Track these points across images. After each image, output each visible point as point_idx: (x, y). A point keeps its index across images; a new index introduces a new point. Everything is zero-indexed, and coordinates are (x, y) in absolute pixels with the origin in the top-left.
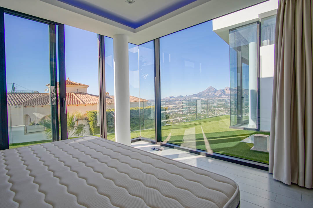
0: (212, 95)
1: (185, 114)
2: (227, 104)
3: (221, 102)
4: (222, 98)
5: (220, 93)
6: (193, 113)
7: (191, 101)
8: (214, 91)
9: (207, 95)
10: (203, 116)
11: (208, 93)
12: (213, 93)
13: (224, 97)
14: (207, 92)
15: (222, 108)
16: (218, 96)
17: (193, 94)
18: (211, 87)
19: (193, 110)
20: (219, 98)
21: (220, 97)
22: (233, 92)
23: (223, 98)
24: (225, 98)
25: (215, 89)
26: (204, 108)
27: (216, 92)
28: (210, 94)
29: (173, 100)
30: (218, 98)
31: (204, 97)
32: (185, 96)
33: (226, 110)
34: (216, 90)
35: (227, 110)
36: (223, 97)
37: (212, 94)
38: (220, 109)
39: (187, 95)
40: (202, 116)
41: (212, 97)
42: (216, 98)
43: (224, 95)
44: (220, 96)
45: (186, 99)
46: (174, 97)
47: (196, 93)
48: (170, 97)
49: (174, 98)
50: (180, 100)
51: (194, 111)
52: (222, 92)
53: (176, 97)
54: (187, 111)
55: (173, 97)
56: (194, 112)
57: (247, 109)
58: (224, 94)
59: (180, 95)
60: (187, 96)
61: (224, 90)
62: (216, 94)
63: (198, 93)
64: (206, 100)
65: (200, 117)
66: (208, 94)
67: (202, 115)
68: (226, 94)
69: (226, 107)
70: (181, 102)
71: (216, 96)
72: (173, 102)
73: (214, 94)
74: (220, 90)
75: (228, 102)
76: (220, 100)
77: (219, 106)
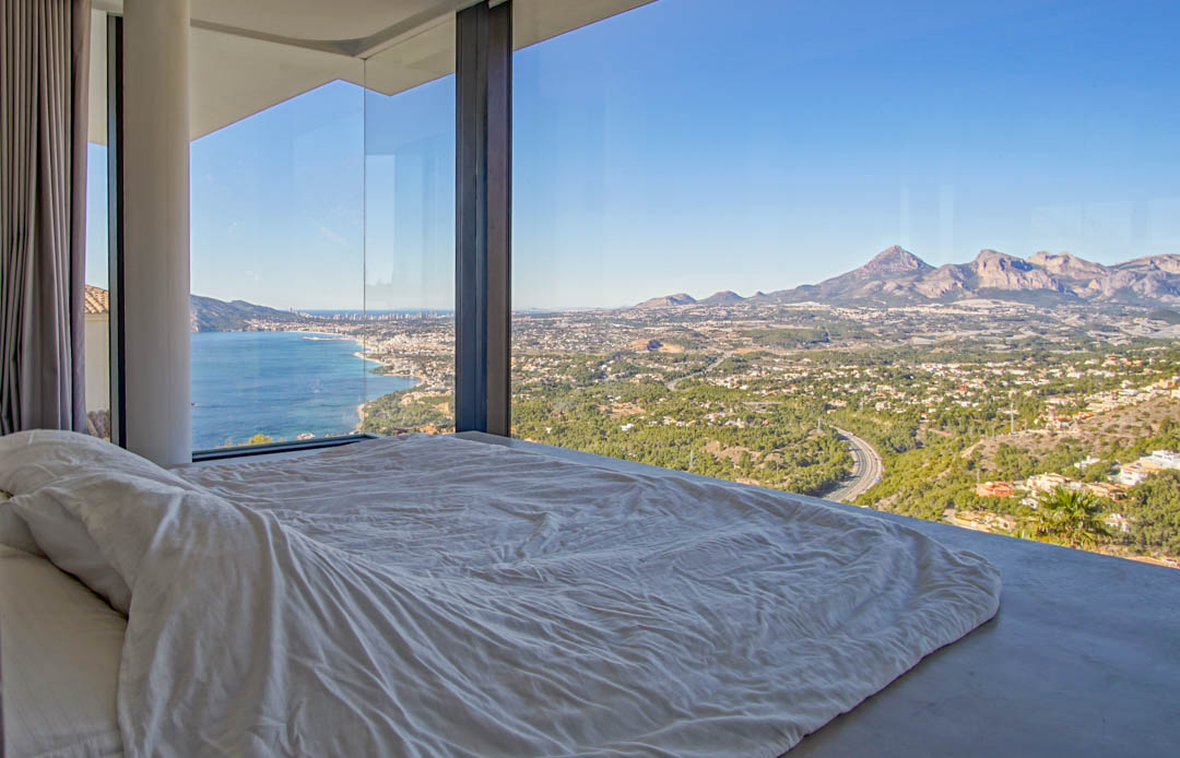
0: (899, 293)
1: (744, 387)
2: (984, 342)
3: (950, 332)
4: (956, 312)
5: (946, 285)
6: (787, 385)
7: (781, 322)
8: (911, 273)
9: (872, 292)
10: (844, 403)
11: (877, 282)
12: (905, 283)
13: (970, 303)
14: (876, 277)
15: (953, 366)
16: (933, 300)
17: (794, 287)
18: (897, 249)
19: (788, 371)
20: (941, 311)
21: (948, 307)
22: (1024, 278)
23: (961, 308)
24: (976, 310)
25: (920, 262)
26: (851, 362)
27: (925, 278)
28: (890, 286)
29: (684, 316)
30: (934, 310)
31: (858, 301)
32: (754, 294)
33: (974, 375)
34: (922, 270)
35: (981, 377)
36: (961, 303)
37: (900, 287)
38: (940, 366)
39: (765, 292)
40: (837, 403)
41: (902, 301)
42: (925, 310)
43: (969, 293)
44: (947, 298)
45: (754, 308)
46: (694, 301)
47: (813, 284)
48: (671, 299)
49: (691, 306)
50: (724, 313)
51: (795, 376)
52: (961, 276)
53: (706, 301)
54: (755, 373)
55: (688, 299)
56: (794, 382)
57: (1098, 373)
58: (966, 287)
59: (723, 290)
60: (760, 293)
61: (974, 269)
62: (925, 288)
63: (826, 282)
64: (866, 317)
65: (828, 407)
66: (880, 287)
67: (836, 396)
68: (985, 289)
69: (980, 362)
70: (726, 326)
71: (925, 300)
72: (684, 324)
73: (911, 289)
74: (945, 267)
75: (993, 335)
76: (945, 321)
77: (938, 350)
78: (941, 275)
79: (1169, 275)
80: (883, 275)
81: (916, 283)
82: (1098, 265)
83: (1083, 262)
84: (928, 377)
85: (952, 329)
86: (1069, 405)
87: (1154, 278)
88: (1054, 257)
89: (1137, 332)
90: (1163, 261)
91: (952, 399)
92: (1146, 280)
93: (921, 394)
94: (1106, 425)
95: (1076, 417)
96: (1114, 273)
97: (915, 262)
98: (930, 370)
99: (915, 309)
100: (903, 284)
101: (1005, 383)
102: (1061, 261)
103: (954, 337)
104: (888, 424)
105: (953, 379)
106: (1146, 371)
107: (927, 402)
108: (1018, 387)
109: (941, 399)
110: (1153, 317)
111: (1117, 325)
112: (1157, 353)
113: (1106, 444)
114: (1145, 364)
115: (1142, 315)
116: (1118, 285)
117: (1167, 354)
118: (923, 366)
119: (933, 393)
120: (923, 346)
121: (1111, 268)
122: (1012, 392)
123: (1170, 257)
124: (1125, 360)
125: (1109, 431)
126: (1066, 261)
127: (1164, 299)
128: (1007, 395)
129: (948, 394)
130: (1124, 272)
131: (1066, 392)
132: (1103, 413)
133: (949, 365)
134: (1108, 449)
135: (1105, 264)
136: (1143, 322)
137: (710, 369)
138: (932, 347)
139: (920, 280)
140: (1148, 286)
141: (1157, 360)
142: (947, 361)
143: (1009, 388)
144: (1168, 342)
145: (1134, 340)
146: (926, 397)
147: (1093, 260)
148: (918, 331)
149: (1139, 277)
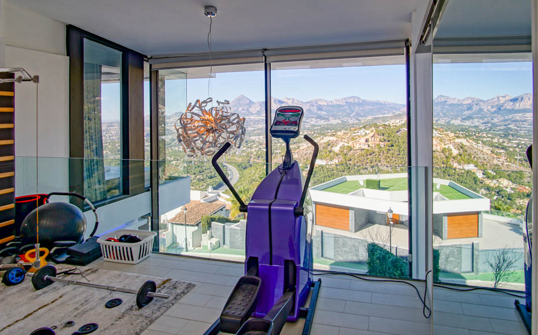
0: (243, 112)
3: (260, 125)
5: (258, 109)
8: (247, 104)
11: (236, 108)
14: (236, 106)
16: (255, 114)
18: (242, 96)
20: (257, 118)
21: (259, 116)
25: (250, 100)
27: (252, 106)
28: (240, 109)
30: (255, 118)
34: (251, 103)
37: (243, 110)
38: (257, 137)
41: (244, 115)
42: (252, 117)
44: (259, 113)
62: (251, 110)
66: (237, 110)
71: (252, 114)
73: (247, 110)
74: (258, 102)
76: (258, 121)
77: (256, 132)
78: (257, 105)
79: (320, 105)
80: (238, 105)
81: (249, 108)
82: (302, 102)
83: (298, 101)
84: (253, 141)
85: (261, 124)
86: (295, 147)
87: (317, 106)
88: (290, 99)
89: (312, 123)
90: (318, 101)
91: (261, 148)
92: (314, 107)
93: (251, 147)
94: (304, 153)
95: (296, 151)
96: (306, 104)
97: (248, 101)
98: (254, 139)
99: (249, 117)
100: (245, 108)
101: (277, 142)
102: (292, 101)
103: (261, 127)
104: (241, 159)
105: (261, 141)
106: (315, 135)
107: (253, 150)
108: (280, 143)
109: (257, 149)
110: (317, 118)
111: (307, 121)
112: (318, 129)
113: (304, 159)
114: (315, 133)
115: (314, 117)
116: (307, 108)
117: (320, 129)
118: (252, 138)
119: (255, 147)
120: (252, 130)
121: (305, 103)
122: (279, 144)
123: (320, 99)
124: (309, 132)
125: (305, 155)
126: (293, 101)
127: (319, 112)
128: (277, 146)
129: (260, 147)
130: (309, 104)
131: (294, 143)
132: (303, 149)
133: (260, 137)
134: (305, 161)
135: (304, 102)
136: (314, 119)
137: (173, 144)
138: (254, 130)
139: (250, 107)
140: (314, 109)
141: (317, 131)
142: (259, 135)
143: (278, 143)
144: (320, 126)
145: (312, 126)
146: (253, 148)
147: (301, 101)
148: (250, 125)
149: (313, 106)
